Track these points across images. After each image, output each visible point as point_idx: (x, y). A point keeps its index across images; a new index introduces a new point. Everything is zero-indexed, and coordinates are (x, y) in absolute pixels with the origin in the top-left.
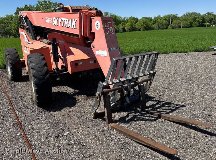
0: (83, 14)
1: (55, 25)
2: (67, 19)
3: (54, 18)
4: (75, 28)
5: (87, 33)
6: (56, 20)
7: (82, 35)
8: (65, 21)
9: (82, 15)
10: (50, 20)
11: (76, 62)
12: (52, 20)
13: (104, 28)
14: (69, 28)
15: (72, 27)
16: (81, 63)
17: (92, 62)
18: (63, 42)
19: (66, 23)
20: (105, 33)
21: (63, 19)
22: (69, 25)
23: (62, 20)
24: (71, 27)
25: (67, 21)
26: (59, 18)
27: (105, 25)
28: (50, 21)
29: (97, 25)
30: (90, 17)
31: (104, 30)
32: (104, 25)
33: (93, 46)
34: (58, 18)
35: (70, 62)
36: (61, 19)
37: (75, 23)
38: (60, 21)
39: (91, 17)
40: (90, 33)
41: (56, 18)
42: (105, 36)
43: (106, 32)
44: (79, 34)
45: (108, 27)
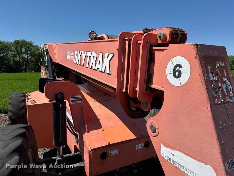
0: (130, 41)
1: (77, 63)
2: (94, 54)
3: (76, 52)
4: (108, 71)
5: (137, 89)
6: (79, 56)
7: (124, 90)
8: (92, 57)
9: (127, 42)
10: (72, 55)
11: (103, 151)
12: (74, 56)
13: (208, 82)
14: (97, 70)
15: (103, 71)
16: (115, 152)
17: (141, 146)
18: (81, 100)
19: (93, 61)
20: (212, 99)
21: (89, 54)
22: (98, 66)
23: (86, 56)
24: (100, 70)
25: (94, 57)
26: (83, 52)
27: (208, 73)
28: (71, 57)
29: (175, 71)
30: (151, 46)
31: (207, 89)
32: (205, 72)
33: (152, 127)
34: (81, 52)
35: (89, 152)
36: (86, 52)
37: (110, 61)
38: (84, 57)
39: (154, 48)
40: (146, 90)
41: (79, 52)
42: (210, 114)
43: (214, 97)
44: (115, 86)
45: (218, 81)
